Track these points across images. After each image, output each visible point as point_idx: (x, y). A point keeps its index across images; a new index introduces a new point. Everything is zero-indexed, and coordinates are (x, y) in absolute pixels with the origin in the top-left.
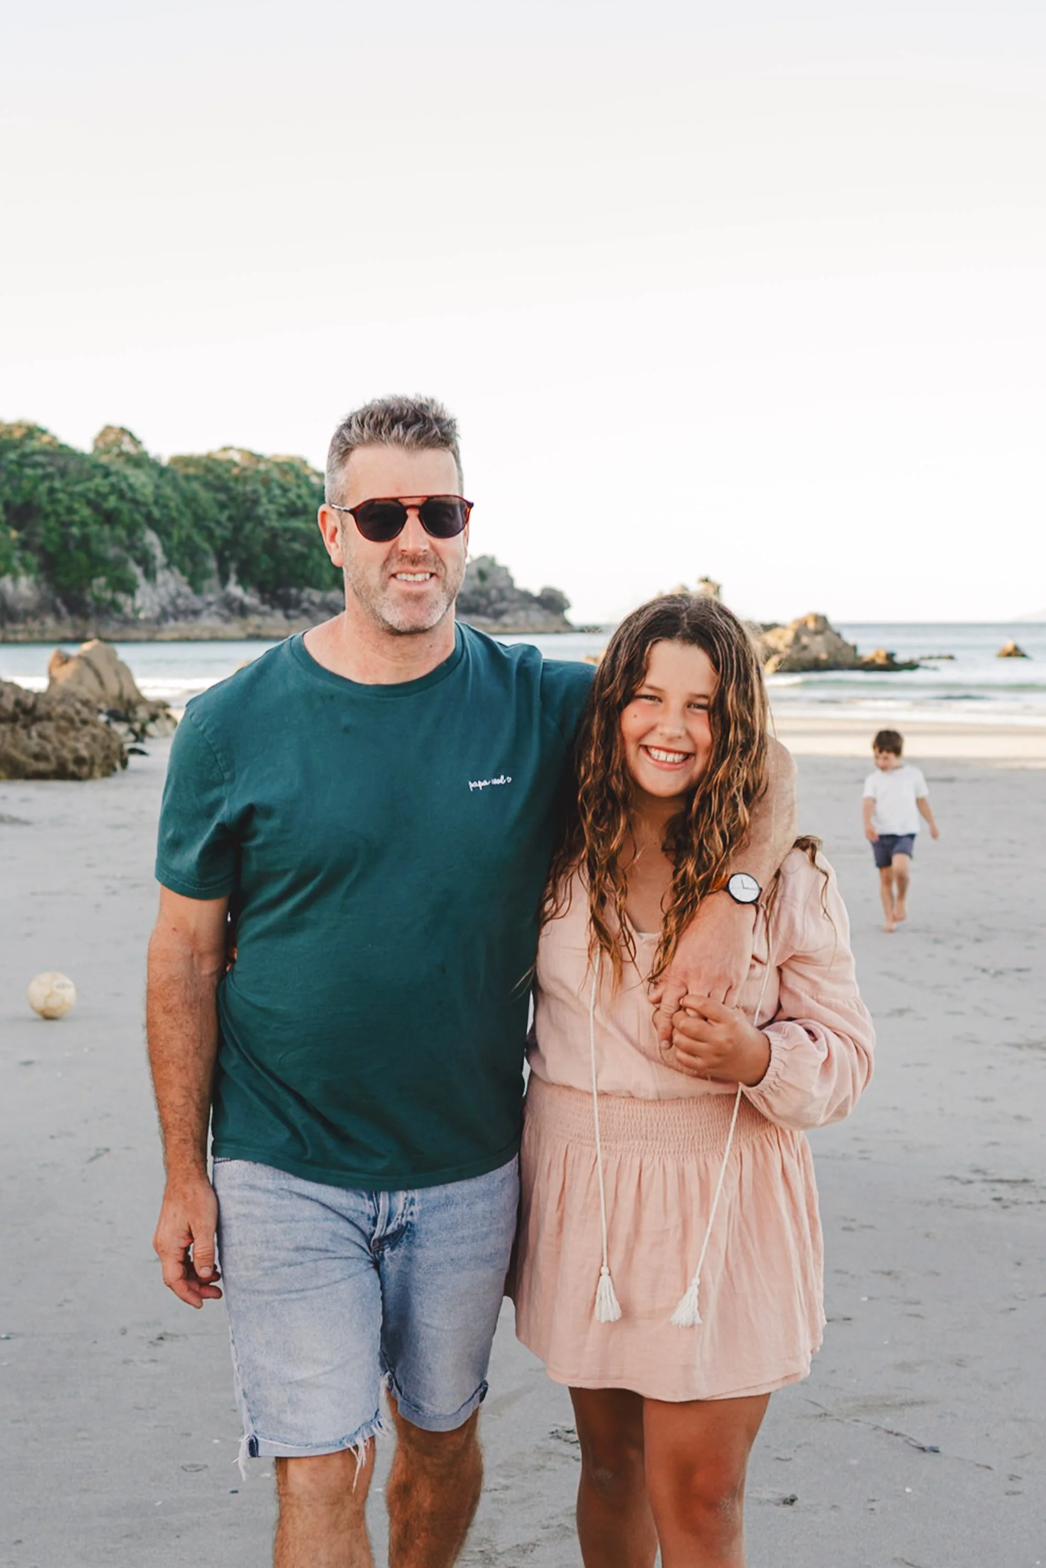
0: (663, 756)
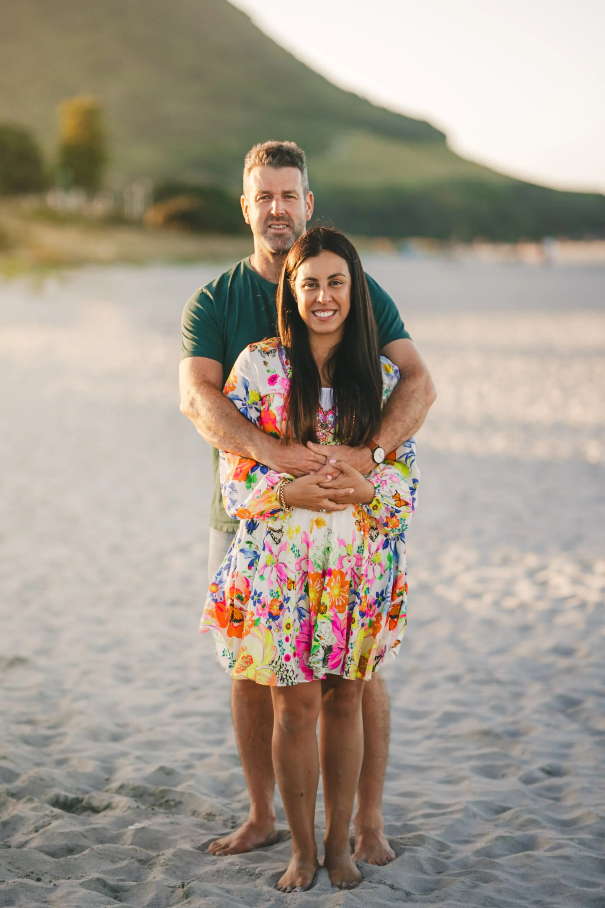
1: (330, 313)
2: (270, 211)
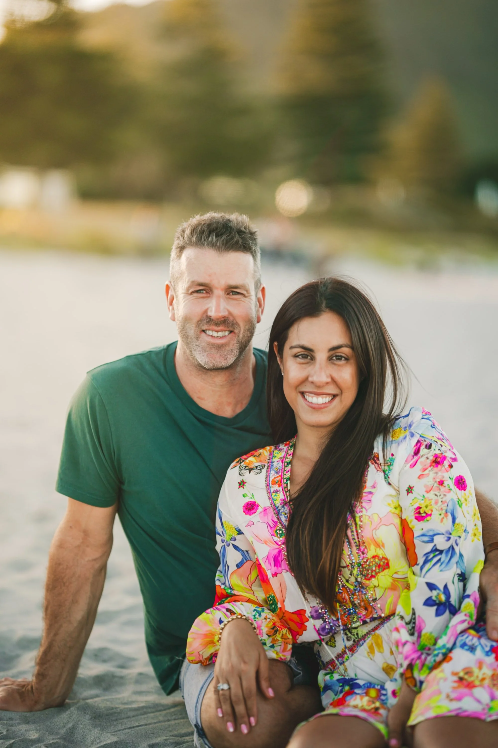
2: (206, 311)
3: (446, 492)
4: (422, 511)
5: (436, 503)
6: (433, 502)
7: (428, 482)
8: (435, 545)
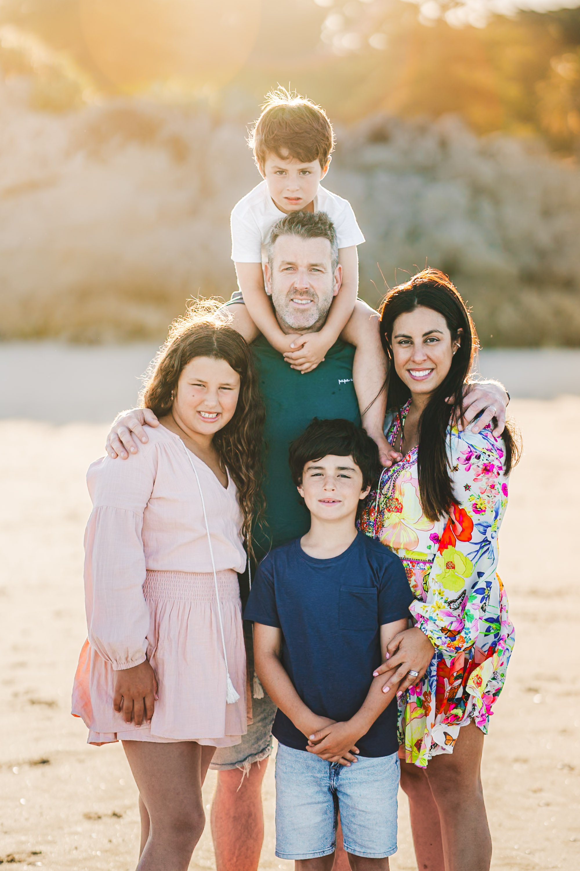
0: (207, 415)
1: (427, 372)
2: (293, 284)
3: (496, 494)
4: (478, 507)
5: (489, 502)
6: (486, 502)
7: (482, 485)
8: (486, 537)
